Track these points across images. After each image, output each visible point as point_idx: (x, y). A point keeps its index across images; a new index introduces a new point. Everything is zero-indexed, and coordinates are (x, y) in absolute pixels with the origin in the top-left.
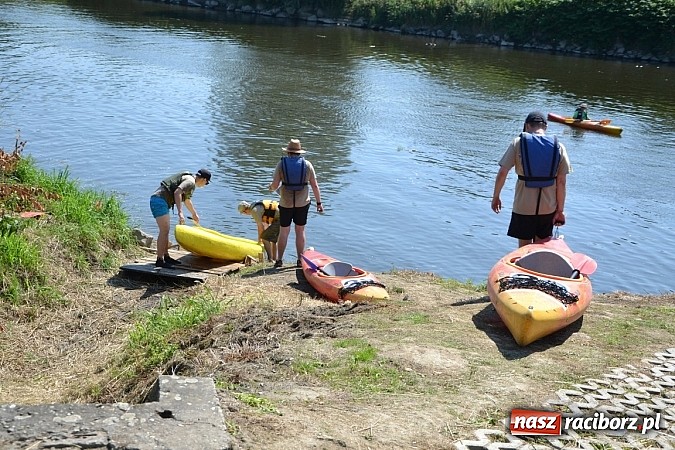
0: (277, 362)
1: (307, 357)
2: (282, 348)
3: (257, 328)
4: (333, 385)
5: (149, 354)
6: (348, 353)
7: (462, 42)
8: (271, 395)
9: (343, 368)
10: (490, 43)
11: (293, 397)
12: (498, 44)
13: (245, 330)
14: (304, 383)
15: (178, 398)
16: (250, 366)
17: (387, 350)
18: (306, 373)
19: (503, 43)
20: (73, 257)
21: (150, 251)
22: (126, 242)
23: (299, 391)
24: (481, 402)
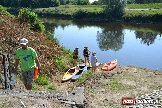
0: (99, 84)
1: (105, 83)
2: (101, 81)
3: (99, 77)
4: (109, 88)
5: (81, 81)
6: (113, 82)
7: (143, 23)
8: (96, 90)
9: (111, 85)
10: (148, 23)
11: (100, 90)
12: (150, 23)
13: (97, 77)
14: (103, 88)
15: (76, 91)
16: (94, 84)
17: (120, 82)
18: (104, 86)
19: (151, 22)
20: (71, 64)
21: (84, 63)
22: (79, 61)
23: (102, 89)
24: (137, 92)
